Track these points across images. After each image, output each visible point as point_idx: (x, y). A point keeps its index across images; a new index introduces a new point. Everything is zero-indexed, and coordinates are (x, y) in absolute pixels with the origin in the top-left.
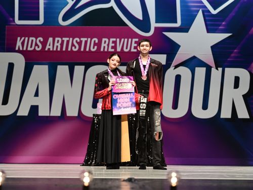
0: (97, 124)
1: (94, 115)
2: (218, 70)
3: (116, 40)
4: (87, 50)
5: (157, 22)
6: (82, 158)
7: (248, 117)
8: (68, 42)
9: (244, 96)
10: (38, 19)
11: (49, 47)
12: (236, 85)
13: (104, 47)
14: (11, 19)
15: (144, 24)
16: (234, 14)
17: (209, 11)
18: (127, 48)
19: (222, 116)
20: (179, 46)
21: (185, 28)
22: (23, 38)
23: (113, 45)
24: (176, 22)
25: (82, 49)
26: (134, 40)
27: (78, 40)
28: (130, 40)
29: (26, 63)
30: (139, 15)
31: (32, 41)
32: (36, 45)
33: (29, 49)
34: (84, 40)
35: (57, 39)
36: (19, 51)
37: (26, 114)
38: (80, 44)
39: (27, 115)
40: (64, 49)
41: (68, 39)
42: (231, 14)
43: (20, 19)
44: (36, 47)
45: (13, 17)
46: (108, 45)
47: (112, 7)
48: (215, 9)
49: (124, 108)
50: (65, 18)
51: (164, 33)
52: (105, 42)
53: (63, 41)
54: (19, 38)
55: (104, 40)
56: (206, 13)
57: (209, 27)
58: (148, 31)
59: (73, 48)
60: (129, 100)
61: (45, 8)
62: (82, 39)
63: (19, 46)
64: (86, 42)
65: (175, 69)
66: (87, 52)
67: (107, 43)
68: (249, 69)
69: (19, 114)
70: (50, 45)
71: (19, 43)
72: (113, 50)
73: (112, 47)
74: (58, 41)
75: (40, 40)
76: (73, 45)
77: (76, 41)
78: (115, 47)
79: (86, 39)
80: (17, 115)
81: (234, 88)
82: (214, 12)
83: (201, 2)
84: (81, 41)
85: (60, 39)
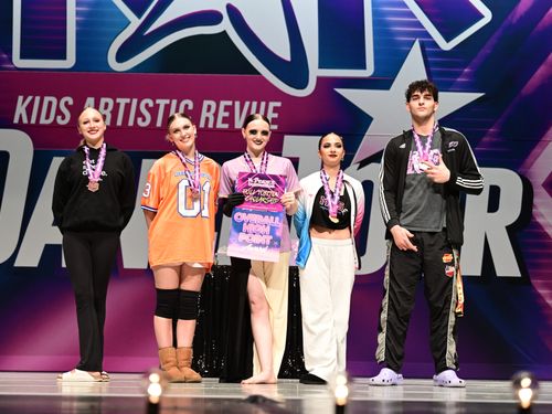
3: (234, 104)
5: (322, 65)
7: (519, 275)
8: (128, 107)
9: (509, 228)
10: (62, 56)
12: (493, 206)
13: (207, 119)
14: (5, 56)
15: (294, 70)
16: (488, 51)
17: (435, 45)
20: (371, 119)
21: (382, 80)
22: (30, 98)
23: (227, 114)
24: (363, 67)
25: (159, 124)
26: (272, 105)
27: (151, 104)
28: (263, 104)
29: (35, 152)
30: (283, 51)
31: (50, 103)
32: (59, 112)
33: (43, 121)
34: (162, 103)
35: (103, 101)
36: (20, 126)
38: (154, 111)
39: (36, 265)
40: (119, 123)
41: (128, 100)
42: (482, 51)
43: (23, 56)
44: (59, 118)
45: (9, 52)
46: (216, 115)
47: (224, 33)
48: (448, 40)
50: (123, 55)
51: (338, 90)
52: (209, 108)
53: (117, 106)
54: (21, 98)
55: (206, 103)
57: (435, 79)
58: (303, 85)
59: (140, 120)
61: (78, 34)
62: (158, 101)
63: (21, 116)
64: (168, 108)
65: (359, 168)
67: (213, 110)
68: (520, 170)
71: (20, 109)
72: (226, 126)
73: (225, 120)
74: (106, 105)
75: (66, 103)
76: (139, 114)
77: (147, 105)
78: (230, 120)
79: (167, 102)
80: (16, 265)
81: (489, 211)
82: (446, 46)
83: (419, 24)
84: (157, 107)
85: (110, 101)
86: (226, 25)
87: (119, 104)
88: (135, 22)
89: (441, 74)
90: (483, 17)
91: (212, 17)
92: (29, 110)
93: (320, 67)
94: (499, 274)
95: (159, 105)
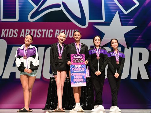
0: (53, 83)
1: (51, 78)
2: (128, 49)
3: (65, 30)
4: (46, 37)
6: (44, 105)
7: (148, 79)
8: (34, 32)
9: (145, 65)
10: (15, 18)
11: (22, 35)
12: (140, 58)
13: (57, 35)
15: (82, 20)
16: (138, 14)
17: (122, 12)
18: (71, 36)
19: (132, 78)
20: (104, 34)
21: (107, 23)
22: (6, 30)
24: (102, 19)
25: (43, 37)
27: (41, 31)
28: (73, 30)
29: (7, 45)
30: (79, 15)
31: (12, 31)
32: (14, 34)
33: (10, 36)
34: (44, 30)
35: (27, 30)
36: (3, 38)
37: (8, 78)
38: (41, 33)
41: (34, 30)
42: (136, 14)
43: (4, 18)
44: (14, 35)
47: (62, 10)
48: (126, 11)
49: (78, 82)
50: (32, 17)
51: (95, 26)
52: (58, 32)
53: (31, 32)
54: (3, 30)
55: (57, 30)
56: (121, 13)
57: (123, 22)
58: (84, 25)
59: (37, 35)
60: (82, 77)
61: (19, 11)
62: (43, 30)
63: (3, 35)
64: (45, 32)
66: (46, 38)
68: (148, 48)
69: (3, 78)
70: (22, 34)
71: (3, 33)
74: (28, 32)
75: (16, 31)
76: (37, 34)
77: (39, 31)
79: (45, 30)
80: (2, 78)
81: (139, 60)
82: (126, 13)
83: (118, 7)
84: (42, 32)
85: (29, 30)
86: (62, 8)
87: (31, 31)
88: (36, 7)
89: (124, 21)
90: (136, 4)
91: (58, 6)
92: (6, 33)
93: (89, 19)
94: (142, 78)
95: (43, 31)
